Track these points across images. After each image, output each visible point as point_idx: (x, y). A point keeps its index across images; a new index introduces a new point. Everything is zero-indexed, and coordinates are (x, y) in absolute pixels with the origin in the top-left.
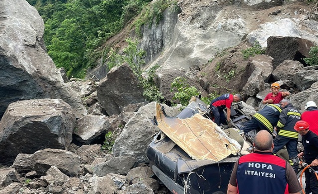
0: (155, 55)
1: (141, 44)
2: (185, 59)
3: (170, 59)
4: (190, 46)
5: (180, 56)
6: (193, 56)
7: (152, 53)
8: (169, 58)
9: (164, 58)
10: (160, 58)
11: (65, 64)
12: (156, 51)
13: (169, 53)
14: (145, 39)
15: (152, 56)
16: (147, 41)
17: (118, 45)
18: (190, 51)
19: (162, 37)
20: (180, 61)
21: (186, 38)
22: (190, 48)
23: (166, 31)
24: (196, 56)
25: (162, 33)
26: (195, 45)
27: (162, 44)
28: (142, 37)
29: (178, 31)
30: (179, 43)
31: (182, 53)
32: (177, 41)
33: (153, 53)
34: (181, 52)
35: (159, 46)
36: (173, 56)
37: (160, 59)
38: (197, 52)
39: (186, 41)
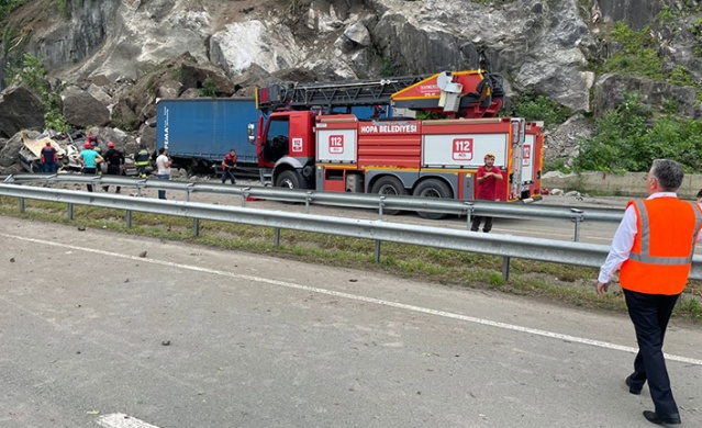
1: (68, 28)
4: (137, 43)
6: (140, 58)
7: (87, 44)
8: (110, 58)
9: (103, 56)
10: (97, 55)
12: (94, 42)
13: (111, 48)
14: (74, 21)
15: (87, 48)
16: (77, 25)
17: (29, 27)
18: (138, 51)
19: (102, 21)
21: (132, 32)
23: (107, 13)
25: (102, 15)
26: (145, 43)
27: (103, 33)
28: (69, 17)
29: (121, 18)
30: (124, 38)
31: (128, 52)
32: (120, 33)
33: (90, 45)
35: (98, 34)
36: (114, 57)
37: (99, 57)
39: (132, 36)
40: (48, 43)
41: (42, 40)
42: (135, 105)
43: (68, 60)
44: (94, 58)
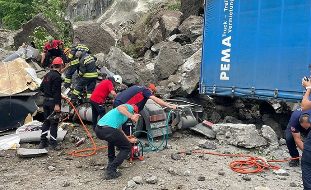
0: (105, 8)
2: (130, 13)
3: (116, 13)
5: (125, 10)
6: (136, 10)
8: (116, 11)
9: (111, 11)
10: (108, 11)
11: (17, 15)
12: (106, 4)
13: (116, 6)
15: (102, 9)
18: (135, 5)
20: (125, 15)
22: (135, 2)
24: (139, 10)
33: (103, 6)
34: (126, 6)
36: (119, 10)
37: (108, 13)
38: (141, 5)
40: (79, 7)
41: (75, 5)
42: (135, 39)
43: (90, 17)
44: (105, 13)
